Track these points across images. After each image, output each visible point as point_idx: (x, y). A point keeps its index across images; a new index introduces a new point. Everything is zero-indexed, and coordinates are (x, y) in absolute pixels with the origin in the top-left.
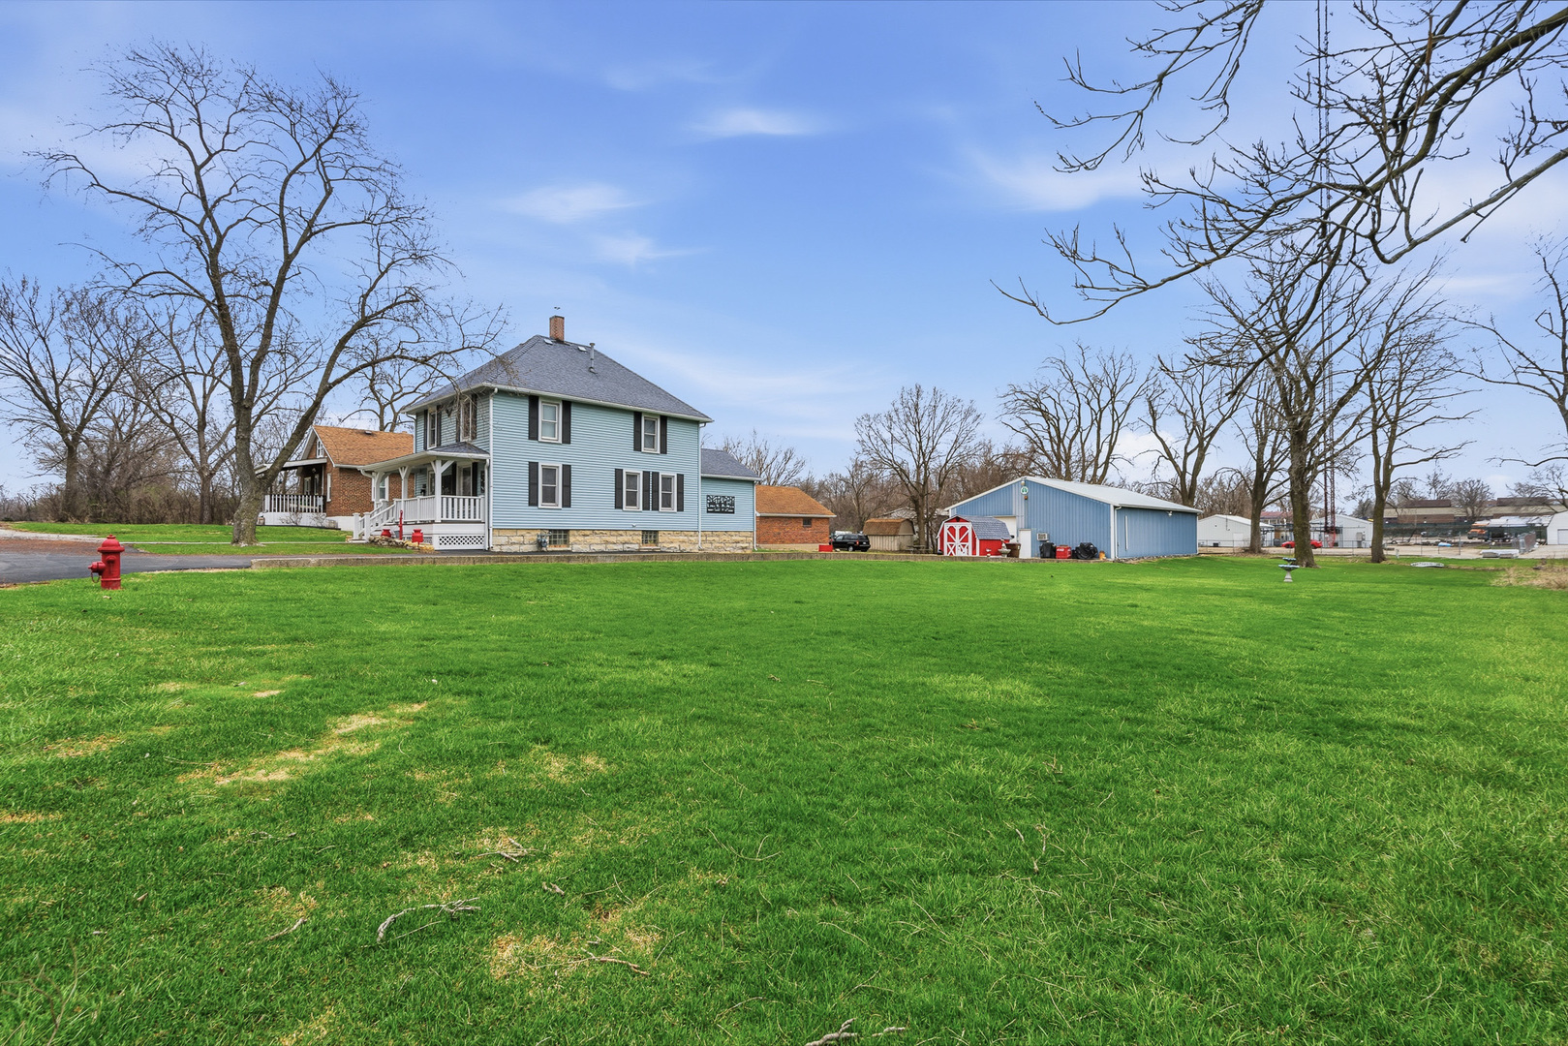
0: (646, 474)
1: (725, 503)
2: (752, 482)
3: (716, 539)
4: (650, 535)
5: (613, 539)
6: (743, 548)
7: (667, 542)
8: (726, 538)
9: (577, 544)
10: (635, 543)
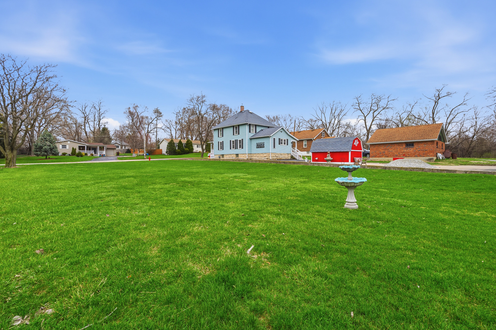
0: (235, 140)
1: (261, 145)
2: (268, 137)
3: (259, 156)
4: (237, 155)
5: (230, 156)
6: (267, 158)
7: (241, 157)
8: (262, 155)
9: (225, 158)
10: (234, 157)
